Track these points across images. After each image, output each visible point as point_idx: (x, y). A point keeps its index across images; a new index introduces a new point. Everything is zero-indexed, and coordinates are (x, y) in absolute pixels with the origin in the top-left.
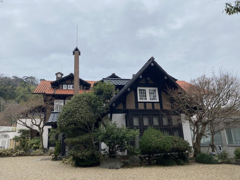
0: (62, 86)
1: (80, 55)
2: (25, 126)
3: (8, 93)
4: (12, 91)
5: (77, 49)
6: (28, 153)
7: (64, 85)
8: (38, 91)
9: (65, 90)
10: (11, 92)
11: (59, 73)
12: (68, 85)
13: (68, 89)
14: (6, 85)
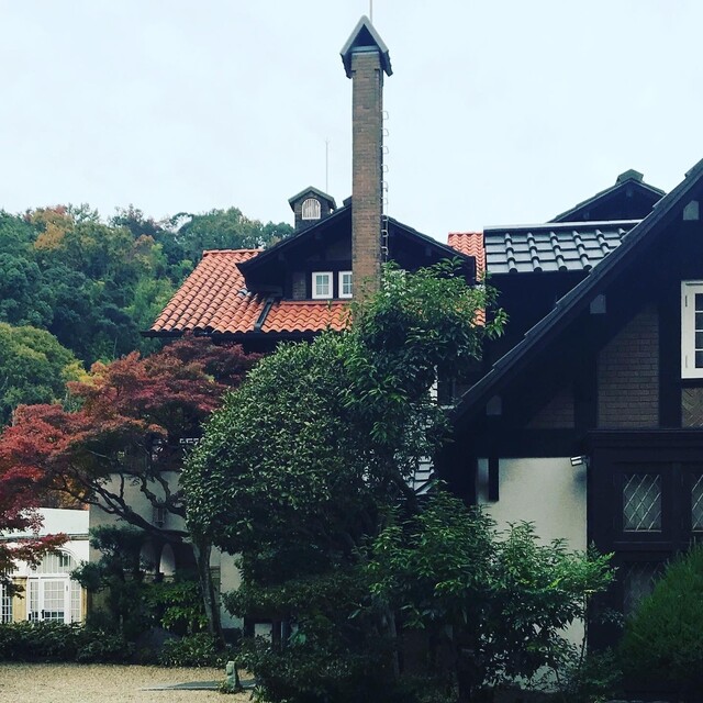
0: (303, 282)
1: (390, 73)
2: (117, 511)
3: (95, 319)
4: (114, 306)
5: (364, 37)
6: (147, 652)
7: (314, 275)
8: (175, 317)
9: (323, 303)
10: (110, 314)
11: (310, 194)
12: (341, 274)
13: (341, 295)
14: (82, 275)
